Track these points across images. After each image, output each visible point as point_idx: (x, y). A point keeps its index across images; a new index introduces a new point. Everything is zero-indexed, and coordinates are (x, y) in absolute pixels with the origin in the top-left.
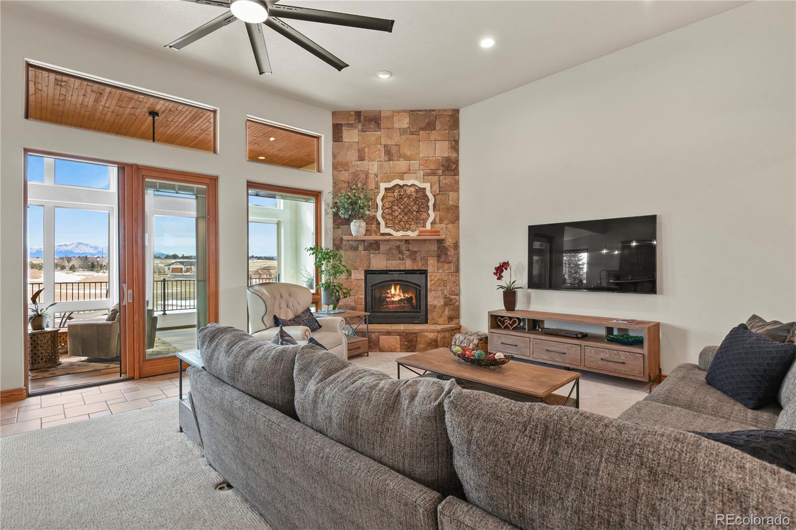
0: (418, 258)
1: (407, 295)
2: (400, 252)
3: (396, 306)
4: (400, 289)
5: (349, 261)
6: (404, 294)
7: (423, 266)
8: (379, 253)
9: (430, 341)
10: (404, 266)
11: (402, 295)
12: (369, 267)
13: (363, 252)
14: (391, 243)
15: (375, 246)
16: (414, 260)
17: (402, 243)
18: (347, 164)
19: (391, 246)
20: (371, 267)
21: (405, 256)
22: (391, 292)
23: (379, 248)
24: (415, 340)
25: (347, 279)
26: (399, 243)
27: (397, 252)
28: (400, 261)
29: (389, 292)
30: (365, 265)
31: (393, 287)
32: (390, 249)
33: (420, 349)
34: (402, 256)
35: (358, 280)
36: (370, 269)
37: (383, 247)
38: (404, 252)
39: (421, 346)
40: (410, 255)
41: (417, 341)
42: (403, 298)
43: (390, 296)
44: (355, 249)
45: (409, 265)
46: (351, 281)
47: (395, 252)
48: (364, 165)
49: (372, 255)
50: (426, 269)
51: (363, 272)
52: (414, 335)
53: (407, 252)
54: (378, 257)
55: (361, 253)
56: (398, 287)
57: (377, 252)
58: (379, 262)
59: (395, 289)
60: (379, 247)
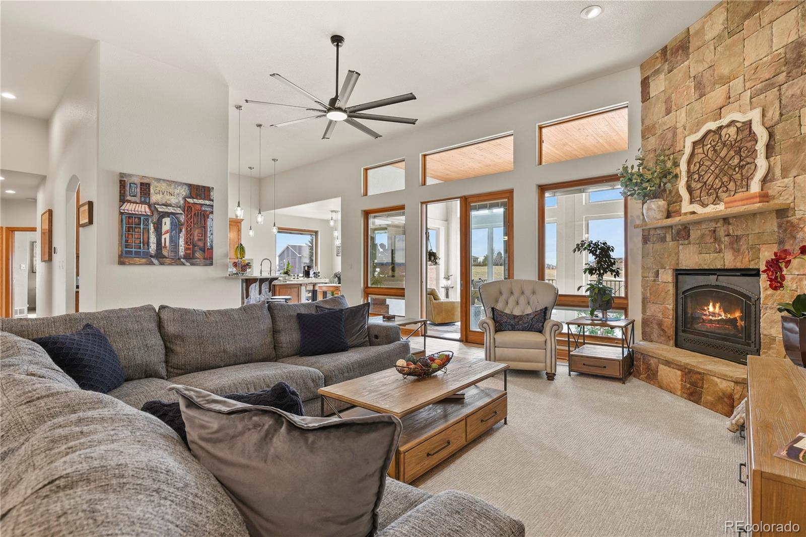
0: (744, 247)
1: (729, 316)
2: (717, 240)
3: (715, 326)
4: (720, 308)
5: (656, 256)
6: (725, 313)
7: (753, 262)
8: (689, 243)
9: (721, 394)
10: (722, 262)
11: (723, 315)
12: (678, 264)
13: (671, 243)
14: (704, 226)
15: (683, 233)
16: (737, 251)
17: (719, 225)
18: (654, 126)
19: (704, 230)
20: (680, 265)
21: (723, 246)
22: (708, 309)
23: (689, 236)
24: (700, 385)
25: (655, 281)
26: (714, 225)
27: (712, 240)
28: (716, 255)
29: (706, 308)
30: (673, 262)
31: (711, 304)
32: (703, 236)
33: (706, 403)
34: (719, 245)
35: (665, 282)
36: (679, 268)
37: (695, 234)
38: (723, 239)
39: (709, 398)
40: (731, 243)
41: (702, 387)
42: (724, 318)
43: (708, 313)
44: (663, 240)
45: (729, 260)
46: (658, 285)
47: (709, 239)
48: (670, 120)
49: (681, 247)
50: (757, 267)
51: (670, 272)
52: (699, 376)
53: (727, 238)
54: (687, 249)
55: (669, 244)
56: (718, 305)
57: (686, 242)
58: (690, 258)
59: (714, 307)
60: (689, 234)
